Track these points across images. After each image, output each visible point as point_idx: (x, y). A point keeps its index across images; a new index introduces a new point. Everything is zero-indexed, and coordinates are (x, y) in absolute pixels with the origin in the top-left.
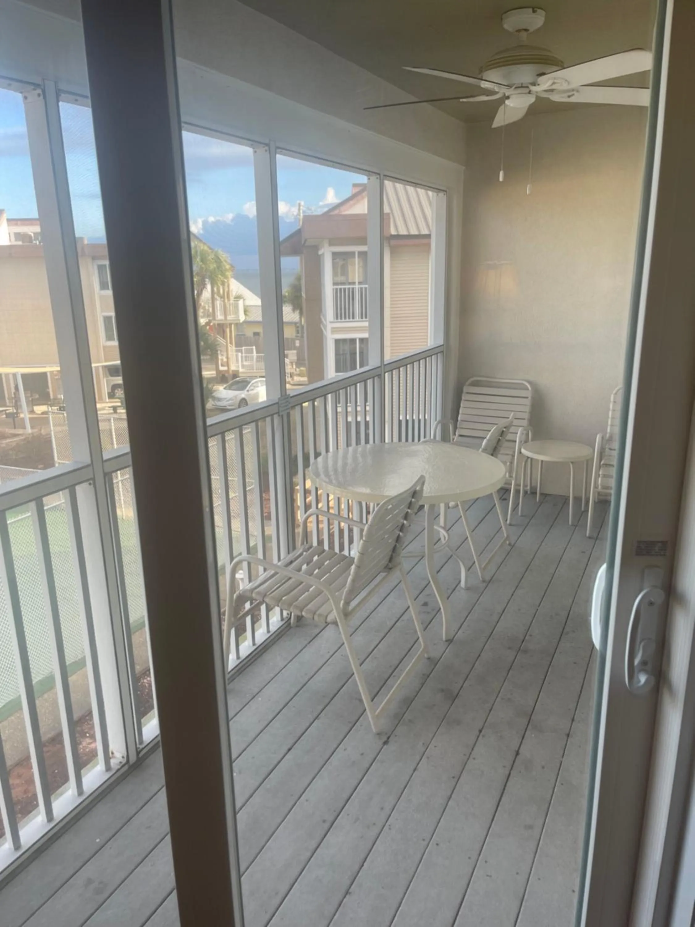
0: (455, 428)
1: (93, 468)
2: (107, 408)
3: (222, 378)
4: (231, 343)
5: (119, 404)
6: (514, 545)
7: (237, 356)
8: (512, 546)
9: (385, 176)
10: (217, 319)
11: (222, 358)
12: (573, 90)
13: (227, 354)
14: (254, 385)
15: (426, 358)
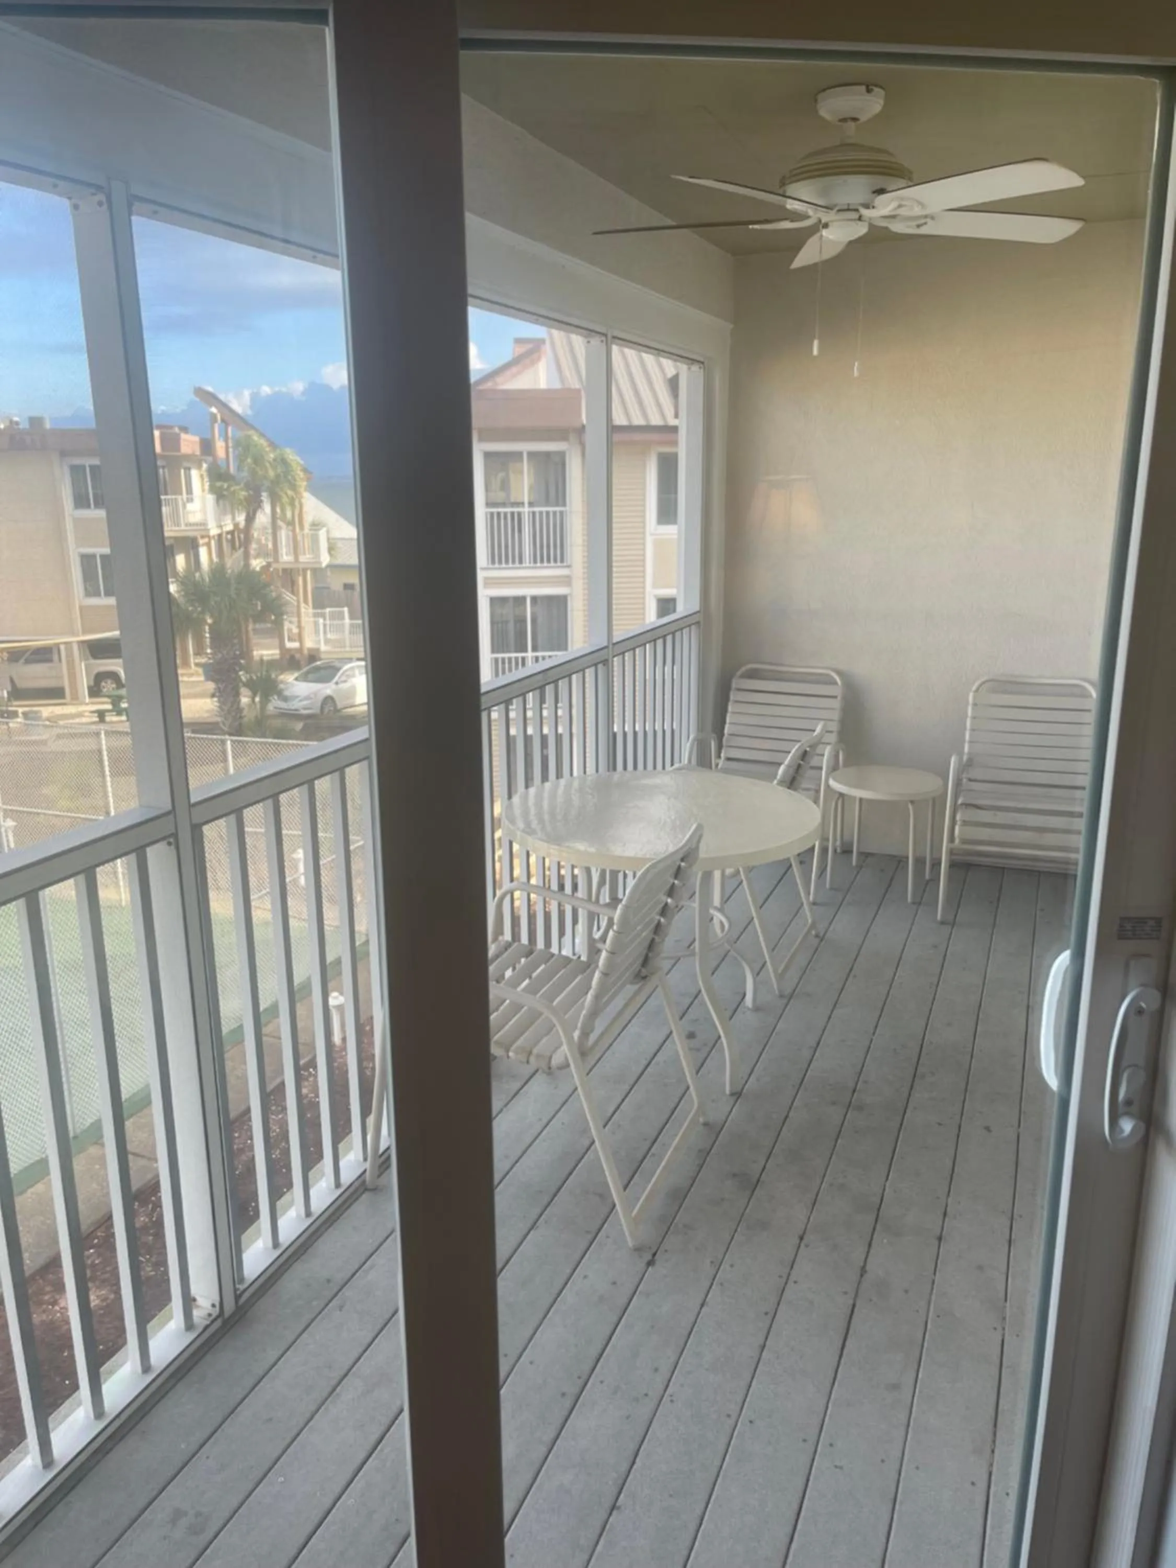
0: (720, 747)
1: (175, 817)
2: (87, 714)
3: (291, 661)
4: (306, 602)
5: (109, 707)
6: (824, 936)
7: (316, 624)
8: (821, 938)
9: (614, 337)
10: (281, 560)
11: (289, 626)
12: (926, 217)
13: (299, 622)
14: (348, 673)
15: (673, 633)
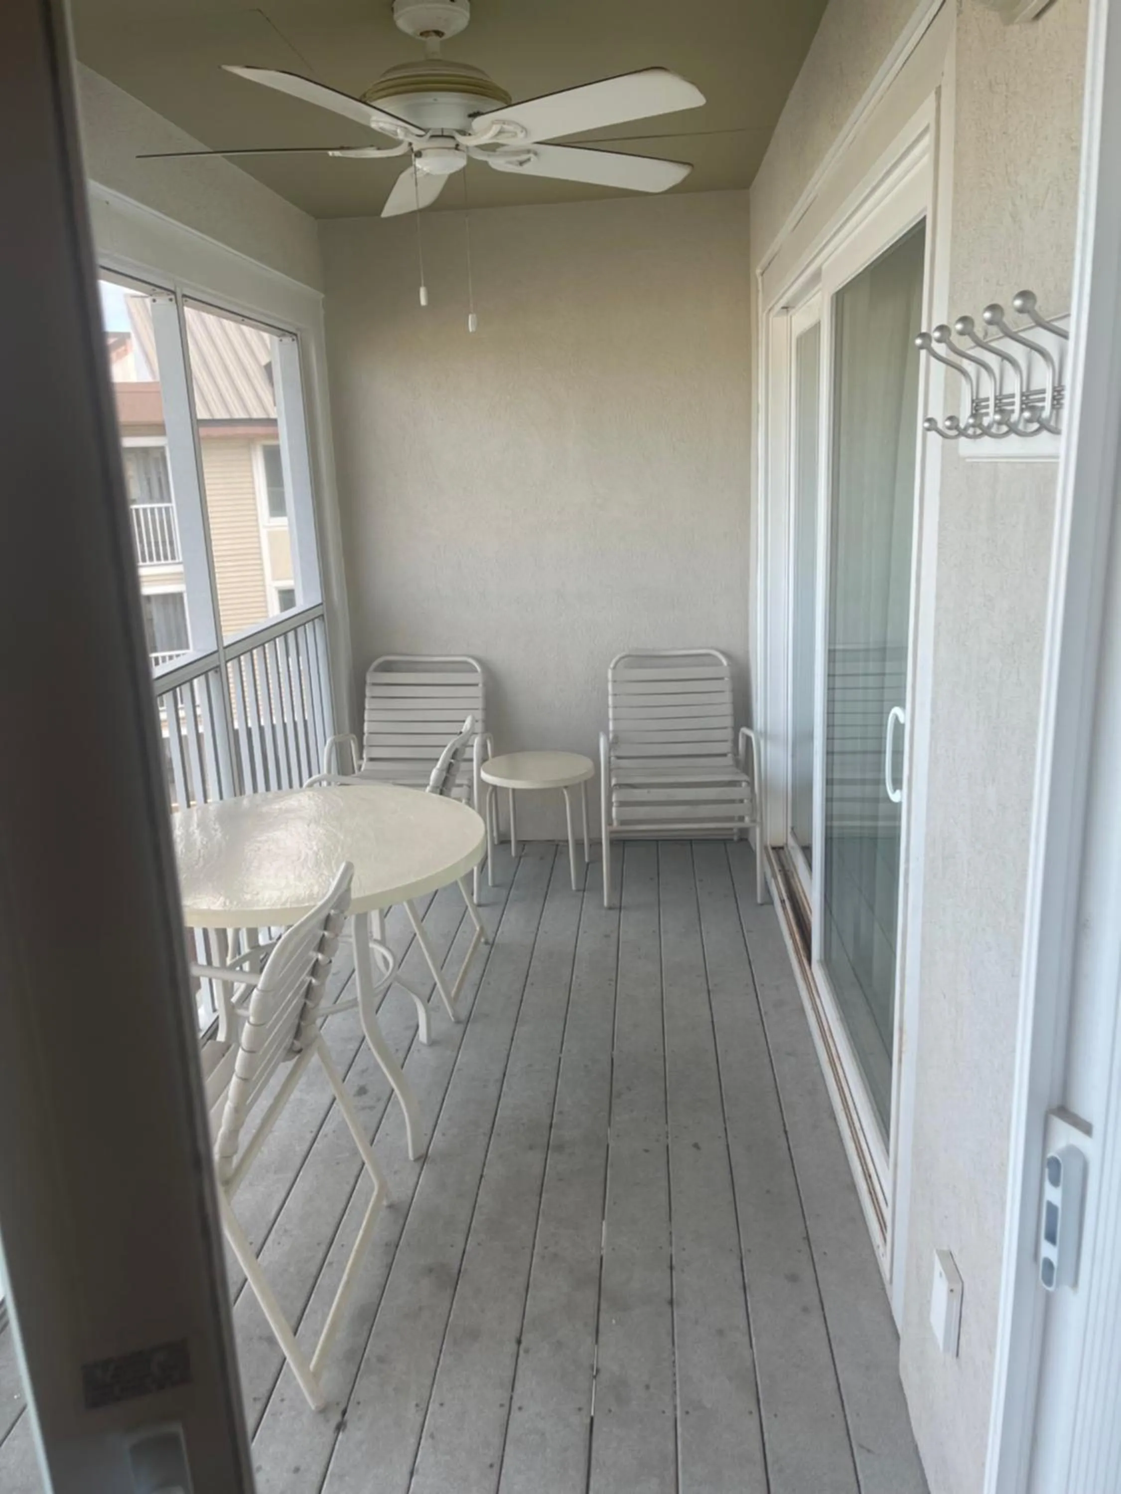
0: (361, 748)
6: (494, 941)
8: (491, 944)
9: (184, 296)
12: (530, 150)
15: (295, 629)
